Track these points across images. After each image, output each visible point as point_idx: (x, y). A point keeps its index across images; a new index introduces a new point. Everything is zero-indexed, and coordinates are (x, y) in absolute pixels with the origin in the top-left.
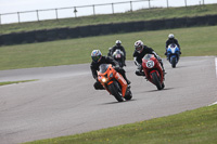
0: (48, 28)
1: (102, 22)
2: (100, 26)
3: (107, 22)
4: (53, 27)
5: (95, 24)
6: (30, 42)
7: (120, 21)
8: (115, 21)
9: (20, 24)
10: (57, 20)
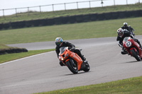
0: (84, 14)
1: (119, 10)
2: (118, 13)
3: (123, 10)
4: (87, 13)
5: (115, 11)
6: (72, 22)
7: (131, 9)
8: (128, 9)
9: (66, 11)
10: (90, 9)
